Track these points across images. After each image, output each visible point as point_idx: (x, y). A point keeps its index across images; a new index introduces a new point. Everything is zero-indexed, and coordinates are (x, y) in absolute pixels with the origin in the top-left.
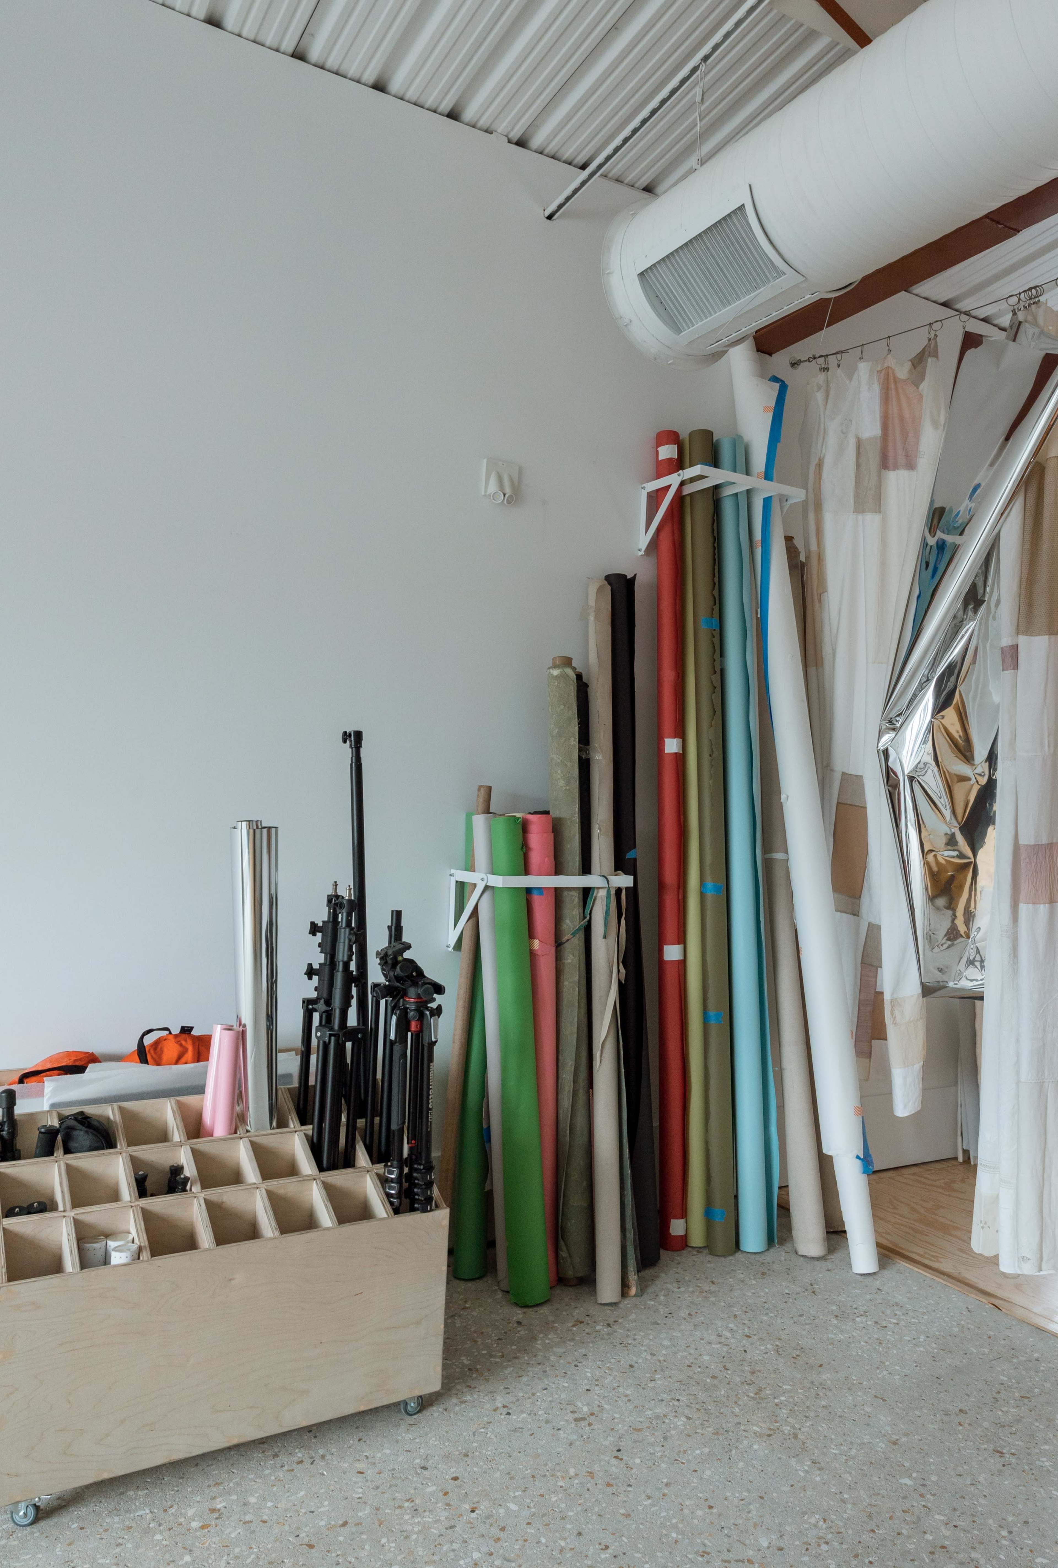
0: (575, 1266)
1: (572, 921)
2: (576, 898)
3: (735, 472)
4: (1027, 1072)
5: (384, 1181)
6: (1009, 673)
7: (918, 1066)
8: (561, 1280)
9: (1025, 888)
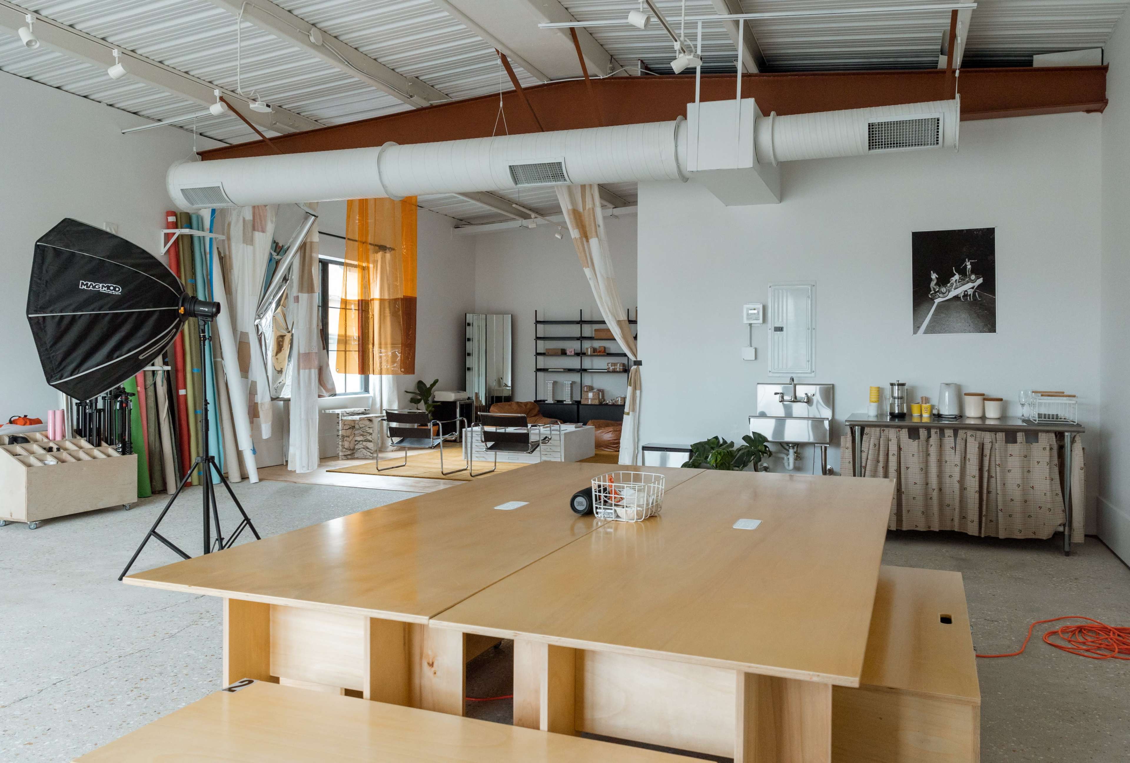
0: (159, 486)
1: (150, 381)
2: (151, 374)
3: (199, 230)
4: (303, 416)
5: (116, 450)
6: (296, 304)
7: (270, 423)
8: (154, 492)
9: (301, 365)
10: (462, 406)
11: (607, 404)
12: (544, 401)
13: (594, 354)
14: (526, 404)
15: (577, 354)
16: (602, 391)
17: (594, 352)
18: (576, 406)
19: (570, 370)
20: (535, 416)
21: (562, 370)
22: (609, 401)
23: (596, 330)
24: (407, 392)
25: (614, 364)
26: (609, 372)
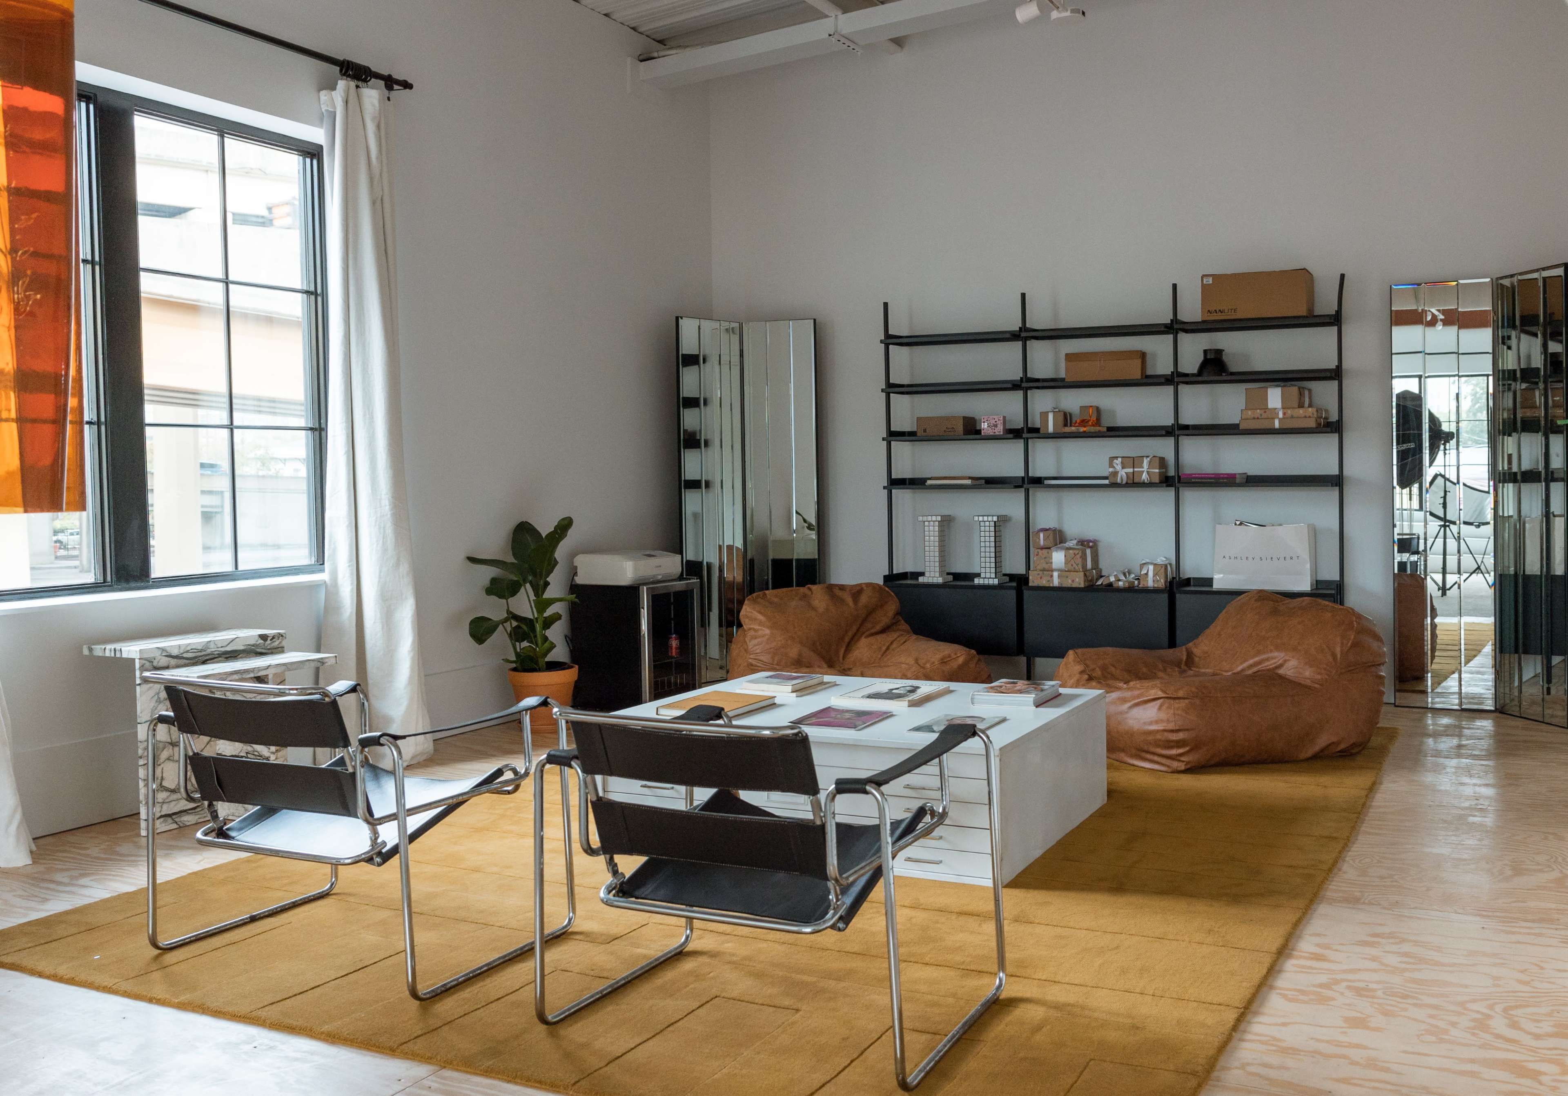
10: (659, 601)
11: (1110, 585)
12: (916, 575)
13: (1067, 430)
14: (857, 591)
15: (1014, 433)
16: (1089, 545)
17: (1065, 425)
18: (1013, 593)
19: (992, 483)
20: (883, 631)
21: (969, 482)
22: (1112, 575)
23: (1069, 357)
24: (472, 560)
25: (1133, 461)
26: (1114, 485)
